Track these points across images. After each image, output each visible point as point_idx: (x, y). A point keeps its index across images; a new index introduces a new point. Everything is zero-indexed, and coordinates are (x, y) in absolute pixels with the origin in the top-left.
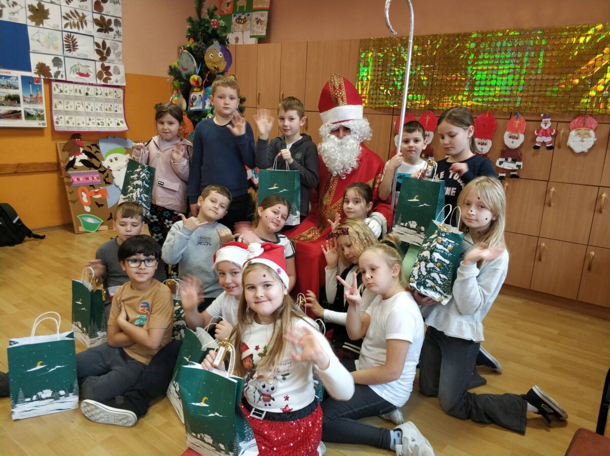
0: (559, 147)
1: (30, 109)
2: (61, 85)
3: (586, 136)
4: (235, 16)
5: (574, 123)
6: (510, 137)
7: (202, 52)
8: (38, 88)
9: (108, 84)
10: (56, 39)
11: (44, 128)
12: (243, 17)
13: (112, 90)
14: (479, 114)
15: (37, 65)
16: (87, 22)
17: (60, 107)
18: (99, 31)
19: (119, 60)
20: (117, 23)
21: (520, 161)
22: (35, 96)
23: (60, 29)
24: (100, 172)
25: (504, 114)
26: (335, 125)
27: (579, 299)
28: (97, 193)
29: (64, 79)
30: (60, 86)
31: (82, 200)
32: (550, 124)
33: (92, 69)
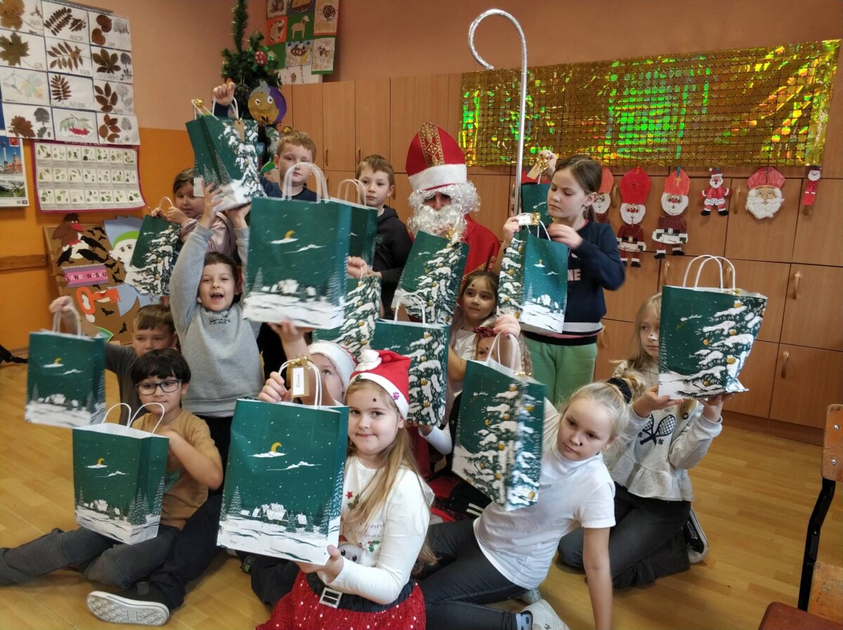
0: (736, 212)
1: (4, 181)
2: (48, 147)
3: (769, 196)
4: (289, 45)
5: (753, 178)
6: (670, 200)
7: (244, 97)
8: (14, 152)
9: (116, 143)
10: (39, 83)
11: (25, 207)
12: (300, 46)
13: (121, 151)
14: (626, 171)
15: (13, 120)
16: (83, 58)
17: (48, 178)
18: (100, 70)
19: (130, 110)
20: (125, 59)
21: (684, 232)
22: (10, 163)
23: (45, 69)
24: (107, 266)
25: (661, 169)
26: (429, 192)
27: (772, 417)
28: (103, 296)
29: (52, 138)
30: (46, 148)
31: (83, 307)
32: (722, 180)
33: (91, 123)
